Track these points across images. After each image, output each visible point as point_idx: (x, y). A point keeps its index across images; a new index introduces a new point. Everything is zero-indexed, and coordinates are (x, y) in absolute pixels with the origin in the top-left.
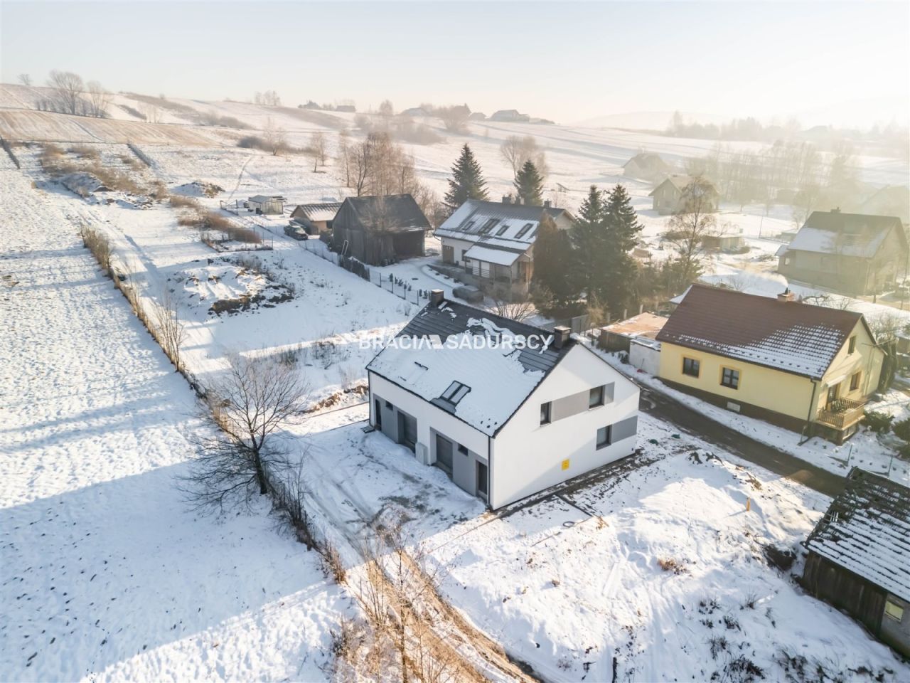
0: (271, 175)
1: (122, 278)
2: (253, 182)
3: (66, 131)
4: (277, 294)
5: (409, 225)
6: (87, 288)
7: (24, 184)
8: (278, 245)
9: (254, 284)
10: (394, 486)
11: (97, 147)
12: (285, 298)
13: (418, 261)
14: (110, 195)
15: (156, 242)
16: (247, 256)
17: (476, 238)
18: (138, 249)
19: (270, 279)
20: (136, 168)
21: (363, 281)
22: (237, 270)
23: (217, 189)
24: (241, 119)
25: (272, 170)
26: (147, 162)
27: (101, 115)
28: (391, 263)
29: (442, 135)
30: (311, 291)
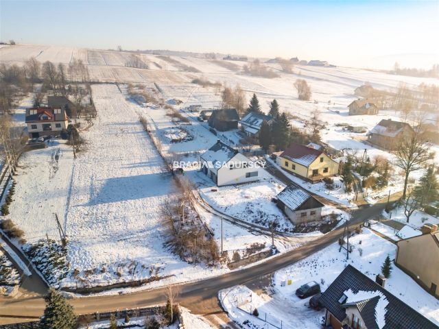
0: (199, 96)
1: (150, 132)
2: (193, 99)
4: (189, 138)
5: (232, 119)
6: (140, 134)
7: (123, 99)
8: (193, 123)
9: (183, 135)
10: (200, 181)
11: (145, 84)
12: (191, 140)
13: (235, 131)
14: (148, 104)
15: (160, 121)
16: (183, 127)
17: (249, 125)
18: (154, 123)
19: (188, 134)
20: (156, 93)
21: (214, 136)
22: (179, 131)
23: (181, 102)
24: (197, 67)
25: (201, 94)
26: (160, 91)
27: (146, 67)
28: (226, 131)
30: (199, 138)
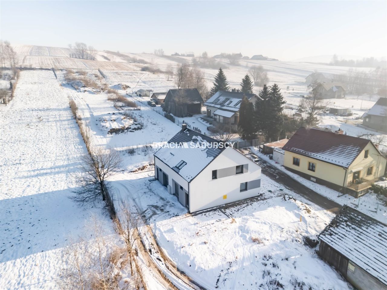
0: (150, 81)
1: (80, 119)
2: (143, 84)
3: (78, 65)
4: (136, 127)
5: (194, 101)
6: (66, 122)
7: (57, 84)
8: (142, 108)
9: (128, 123)
10: (155, 201)
11: (87, 71)
12: (138, 129)
13: (198, 116)
14: (86, 89)
15: (96, 106)
16: (128, 112)
17: (219, 106)
18: (90, 108)
19: (135, 121)
20: (99, 79)
21: (172, 123)
22: (122, 117)
23: (128, 87)
24: (146, 60)
25: (151, 80)
26: (104, 76)
27: (93, 59)
28: (186, 116)
29: (227, 66)
30: (150, 126)
